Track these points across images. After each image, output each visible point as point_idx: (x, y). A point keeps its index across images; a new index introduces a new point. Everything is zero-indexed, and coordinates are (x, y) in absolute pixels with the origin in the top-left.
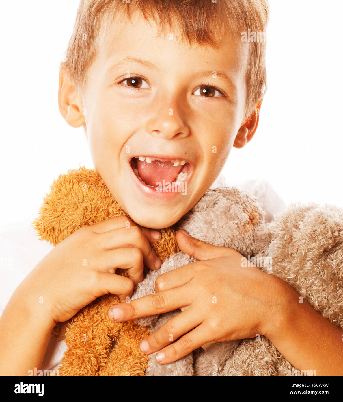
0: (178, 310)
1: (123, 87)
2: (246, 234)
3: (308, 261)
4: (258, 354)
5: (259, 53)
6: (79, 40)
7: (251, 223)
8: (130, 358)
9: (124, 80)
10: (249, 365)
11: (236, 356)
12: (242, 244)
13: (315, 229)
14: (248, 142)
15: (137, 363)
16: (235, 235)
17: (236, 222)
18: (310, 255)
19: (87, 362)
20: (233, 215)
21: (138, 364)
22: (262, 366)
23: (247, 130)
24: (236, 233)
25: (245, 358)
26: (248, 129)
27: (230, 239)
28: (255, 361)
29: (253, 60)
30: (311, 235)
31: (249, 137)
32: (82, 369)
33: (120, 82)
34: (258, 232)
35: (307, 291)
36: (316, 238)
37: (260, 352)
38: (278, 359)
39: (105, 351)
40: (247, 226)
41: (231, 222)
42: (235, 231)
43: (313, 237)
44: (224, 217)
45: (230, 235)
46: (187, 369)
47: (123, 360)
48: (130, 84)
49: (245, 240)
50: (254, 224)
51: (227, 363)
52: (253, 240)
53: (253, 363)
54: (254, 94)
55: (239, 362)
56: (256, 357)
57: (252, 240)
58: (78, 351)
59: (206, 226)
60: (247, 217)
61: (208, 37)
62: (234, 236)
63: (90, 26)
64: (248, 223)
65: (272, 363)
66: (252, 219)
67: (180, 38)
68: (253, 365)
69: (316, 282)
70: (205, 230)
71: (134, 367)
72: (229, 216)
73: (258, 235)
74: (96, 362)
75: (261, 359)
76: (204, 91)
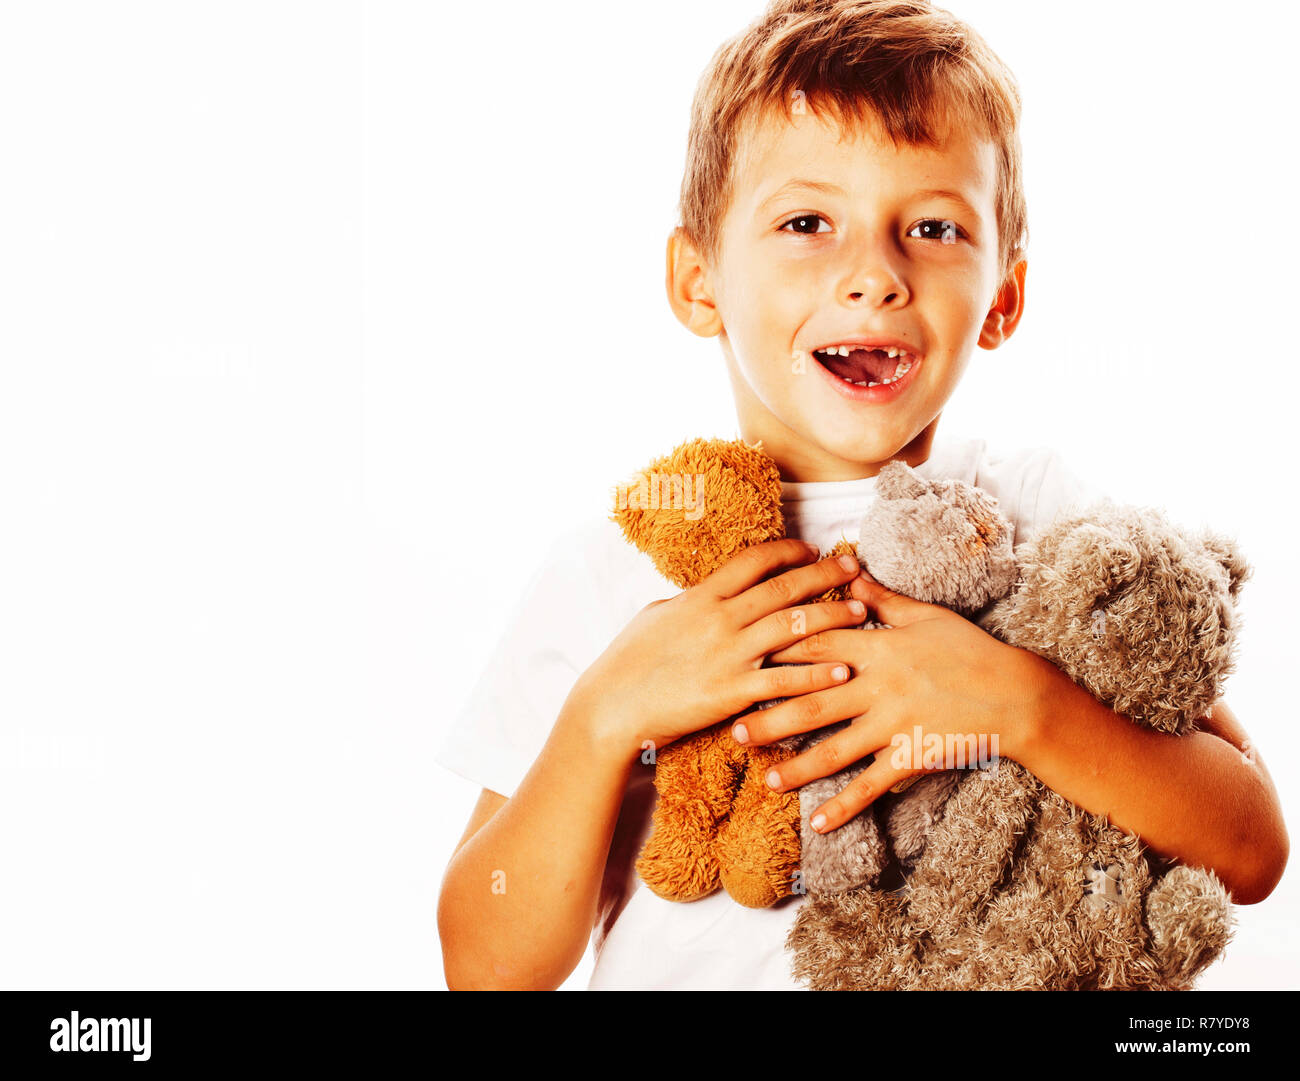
0: (845, 723)
1: (786, 235)
2: (972, 559)
3: (1071, 618)
4: (1001, 787)
5: (1012, 166)
6: (700, 174)
7: (981, 539)
8: (764, 804)
9: (788, 223)
10: (985, 807)
11: (963, 793)
12: (967, 579)
13: (1078, 562)
14: (1006, 339)
15: (777, 810)
16: (951, 561)
17: (951, 537)
18: (1073, 610)
19: (692, 815)
20: (949, 525)
21: (780, 813)
22: (1009, 807)
23: (1002, 318)
24: (953, 557)
25: (978, 796)
26: (1004, 315)
27: (942, 568)
28: (995, 799)
29: (1004, 178)
30: (1070, 576)
31: (1009, 329)
32: (685, 828)
33: (782, 228)
34: (995, 558)
35: (1079, 669)
36: (1080, 579)
37: (1004, 783)
38: (1038, 791)
39: (723, 792)
40: (974, 545)
41: (945, 539)
42: (950, 554)
43: (1073, 579)
44: (932, 529)
45: (942, 560)
46: (863, 825)
47: (753, 809)
48: (798, 229)
49: (971, 571)
50: (987, 544)
51: (948, 805)
52: (987, 571)
53: (993, 803)
54: (1010, 242)
55: (969, 803)
56: (997, 792)
57: (984, 571)
58: (678, 797)
59: (901, 545)
60: (973, 530)
61: (924, 132)
62: (949, 564)
63: (720, 147)
64: (976, 541)
65: (1028, 800)
66: (983, 534)
67: (879, 138)
68: (993, 806)
69: (1090, 654)
70: (899, 552)
71: (773, 820)
72: (940, 527)
73: (995, 562)
74: (708, 812)
75: (1006, 795)
76: (927, 229)
